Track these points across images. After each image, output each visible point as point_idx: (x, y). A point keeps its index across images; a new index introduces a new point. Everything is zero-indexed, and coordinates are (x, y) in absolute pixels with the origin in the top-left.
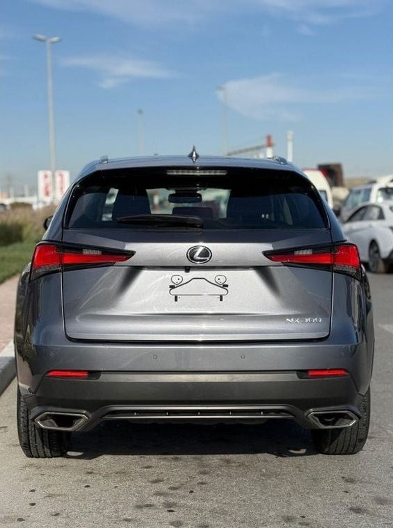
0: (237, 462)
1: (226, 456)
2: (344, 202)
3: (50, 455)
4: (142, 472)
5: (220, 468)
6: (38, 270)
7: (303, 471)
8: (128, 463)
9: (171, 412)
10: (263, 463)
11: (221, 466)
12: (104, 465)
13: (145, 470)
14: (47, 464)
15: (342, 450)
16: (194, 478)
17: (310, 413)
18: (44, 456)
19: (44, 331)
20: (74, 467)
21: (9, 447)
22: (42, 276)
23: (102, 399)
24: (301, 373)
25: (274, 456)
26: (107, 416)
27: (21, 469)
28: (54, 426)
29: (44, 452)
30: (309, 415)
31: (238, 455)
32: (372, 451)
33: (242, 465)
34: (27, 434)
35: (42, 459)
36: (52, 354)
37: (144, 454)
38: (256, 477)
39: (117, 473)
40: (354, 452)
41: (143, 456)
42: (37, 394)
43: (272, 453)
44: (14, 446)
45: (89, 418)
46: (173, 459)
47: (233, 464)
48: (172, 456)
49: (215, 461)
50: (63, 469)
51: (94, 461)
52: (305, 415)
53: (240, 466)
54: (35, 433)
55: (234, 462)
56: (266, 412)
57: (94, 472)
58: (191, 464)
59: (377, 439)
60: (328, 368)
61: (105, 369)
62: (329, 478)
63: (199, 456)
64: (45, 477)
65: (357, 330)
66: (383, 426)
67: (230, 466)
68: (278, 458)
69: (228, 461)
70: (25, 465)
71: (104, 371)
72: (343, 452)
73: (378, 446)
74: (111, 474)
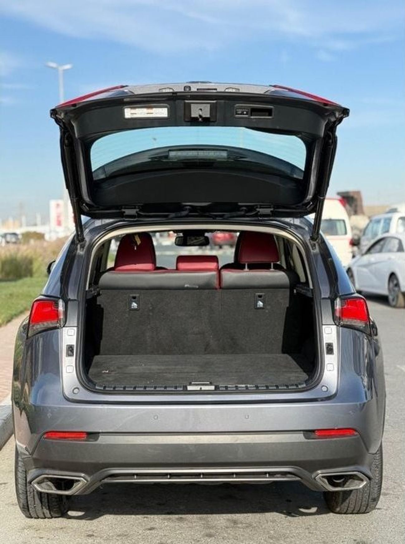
0: (245, 522)
1: (233, 515)
2: (364, 231)
3: (49, 516)
4: (145, 534)
5: (226, 529)
6: (36, 326)
7: (312, 533)
8: (131, 524)
9: (172, 475)
10: (271, 523)
11: (227, 528)
12: (106, 526)
13: (148, 532)
14: (46, 526)
15: (354, 510)
16: (198, 541)
17: (318, 475)
18: (43, 517)
19: (41, 391)
20: (74, 529)
21: (9, 506)
22: (40, 332)
23: (101, 462)
24: (308, 433)
25: (283, 516)
26: (106, 479)
27: (20, 531)
28: (52, 490)
29: (44, 513)
30: (316, 478)
31: (246, 515)
32: (386, 510)
33: (249, 525)
34: (25, 495)
35: (42, 520)
36: (49, 415)
37: (148, 514)
38: (264, 540)
39: (119, 536)
40: (367, 511)
41: (146, 516)
42: (34, 456)
43: (281, 512)
44: (13, 505)
45: (87, 481)
46: (177, 519)
47: (240, 525)
48: (177, 516)
49: (221, 521)
50: (63, 531)
51: (95, 521)
52: (313, 476)
53: (247, 527)
54: (34, 494)
55: (241, 523)
56: (272, 474)
57: (94, 534)
58: (197, 526)
59: (391, 496)
60: (336, 428)
61: (104, 431)
62: (340, 540)
63: (204, 516)
64: (44, 540)
65: (366, 389)
66: (398, 481)
67: (237, 527)
68: (287, 518)
69: (235, 522)
70: (24, 527)
71: (103, 433)
72: (355, 511)
73: (392, 503)
74: (113, 536)
